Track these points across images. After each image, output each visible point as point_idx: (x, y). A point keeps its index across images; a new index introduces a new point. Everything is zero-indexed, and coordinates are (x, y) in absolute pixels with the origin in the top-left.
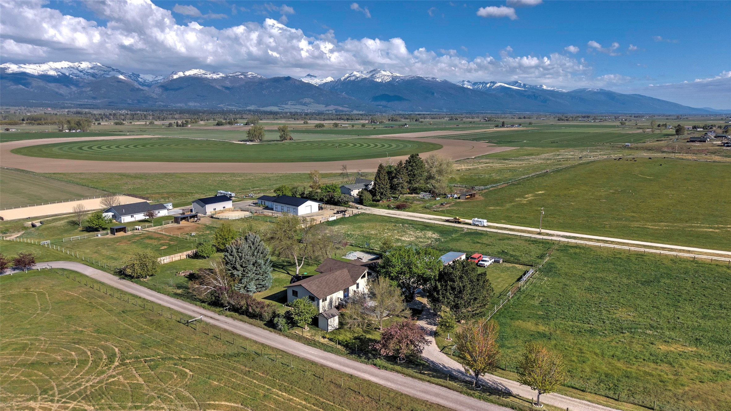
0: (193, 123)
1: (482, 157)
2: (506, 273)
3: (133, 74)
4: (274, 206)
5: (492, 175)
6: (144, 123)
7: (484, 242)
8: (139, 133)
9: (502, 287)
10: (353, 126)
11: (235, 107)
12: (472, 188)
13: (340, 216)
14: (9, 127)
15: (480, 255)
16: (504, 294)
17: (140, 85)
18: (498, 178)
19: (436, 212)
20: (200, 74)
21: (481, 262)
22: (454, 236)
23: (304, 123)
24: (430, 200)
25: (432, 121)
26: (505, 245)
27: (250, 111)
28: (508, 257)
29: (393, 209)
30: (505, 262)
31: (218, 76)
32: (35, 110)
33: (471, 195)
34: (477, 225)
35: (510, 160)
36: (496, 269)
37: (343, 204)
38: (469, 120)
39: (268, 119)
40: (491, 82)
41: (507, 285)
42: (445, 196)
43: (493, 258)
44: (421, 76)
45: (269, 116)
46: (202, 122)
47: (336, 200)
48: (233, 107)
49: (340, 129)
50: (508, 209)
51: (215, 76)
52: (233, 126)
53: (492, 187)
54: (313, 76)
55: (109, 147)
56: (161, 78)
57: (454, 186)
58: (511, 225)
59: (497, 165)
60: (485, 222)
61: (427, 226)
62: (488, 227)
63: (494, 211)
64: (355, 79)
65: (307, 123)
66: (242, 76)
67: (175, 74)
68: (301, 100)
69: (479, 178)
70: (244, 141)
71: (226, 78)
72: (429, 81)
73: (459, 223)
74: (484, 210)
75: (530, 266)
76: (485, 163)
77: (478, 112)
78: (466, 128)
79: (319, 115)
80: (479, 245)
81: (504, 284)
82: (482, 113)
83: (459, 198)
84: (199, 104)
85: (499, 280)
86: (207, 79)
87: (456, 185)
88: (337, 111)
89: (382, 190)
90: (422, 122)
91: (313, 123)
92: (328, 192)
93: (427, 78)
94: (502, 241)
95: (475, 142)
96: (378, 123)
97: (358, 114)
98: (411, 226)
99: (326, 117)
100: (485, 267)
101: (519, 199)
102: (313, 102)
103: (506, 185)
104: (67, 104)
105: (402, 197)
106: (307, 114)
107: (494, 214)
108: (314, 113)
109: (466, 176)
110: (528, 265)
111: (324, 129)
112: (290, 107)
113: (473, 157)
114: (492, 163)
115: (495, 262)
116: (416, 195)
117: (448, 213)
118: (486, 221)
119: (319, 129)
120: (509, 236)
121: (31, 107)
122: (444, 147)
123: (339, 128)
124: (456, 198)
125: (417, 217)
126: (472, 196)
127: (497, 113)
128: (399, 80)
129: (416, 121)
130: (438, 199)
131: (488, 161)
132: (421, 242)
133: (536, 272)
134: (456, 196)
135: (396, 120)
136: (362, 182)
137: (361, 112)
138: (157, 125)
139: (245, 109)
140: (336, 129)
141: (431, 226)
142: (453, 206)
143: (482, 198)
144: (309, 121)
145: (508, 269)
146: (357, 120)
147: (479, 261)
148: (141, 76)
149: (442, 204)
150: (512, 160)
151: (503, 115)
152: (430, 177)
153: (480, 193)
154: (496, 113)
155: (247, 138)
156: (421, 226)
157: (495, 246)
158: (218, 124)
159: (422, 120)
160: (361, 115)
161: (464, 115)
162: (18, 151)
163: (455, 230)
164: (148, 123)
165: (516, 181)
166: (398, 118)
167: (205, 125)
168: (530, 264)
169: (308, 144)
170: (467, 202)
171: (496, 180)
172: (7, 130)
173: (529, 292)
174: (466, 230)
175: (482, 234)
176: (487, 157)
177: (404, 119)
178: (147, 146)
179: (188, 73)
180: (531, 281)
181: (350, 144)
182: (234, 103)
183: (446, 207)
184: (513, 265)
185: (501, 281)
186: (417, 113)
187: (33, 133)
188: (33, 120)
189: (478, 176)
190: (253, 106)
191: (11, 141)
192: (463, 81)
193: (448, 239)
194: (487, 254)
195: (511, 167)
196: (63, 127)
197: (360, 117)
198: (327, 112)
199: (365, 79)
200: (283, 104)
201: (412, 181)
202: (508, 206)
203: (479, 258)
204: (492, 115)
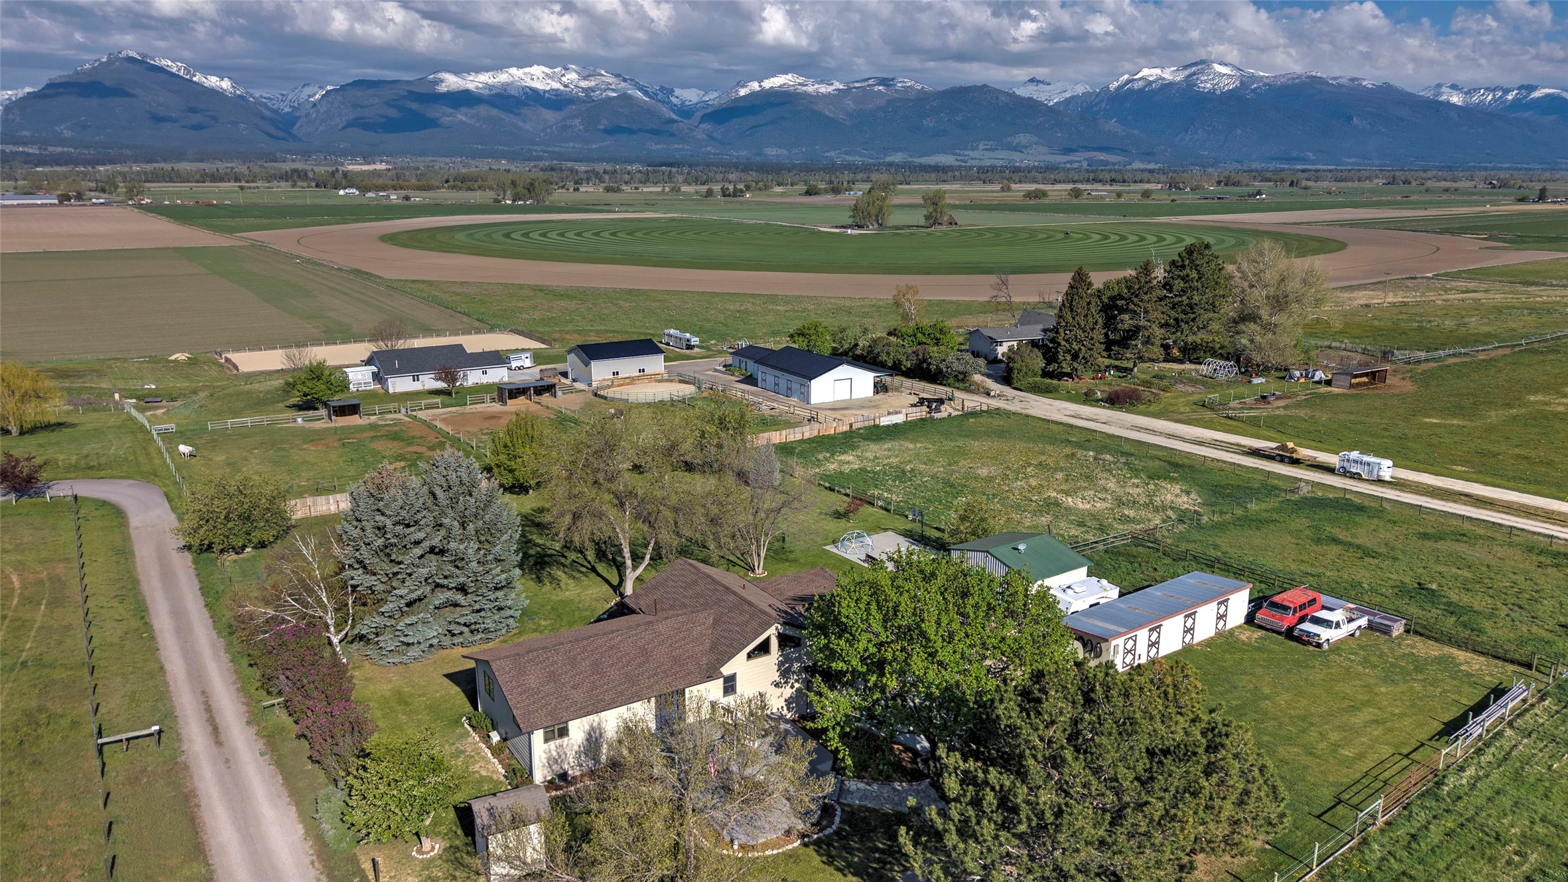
0: (760, 189)
1: (1458, 275)
2: (1403, 687)
3: (662, 88)
4: (760, 373)
5: (1466, 320)
6: (659, 189)
7: (1358, 541)
8: (639, 209)
9: (1361, 756)
10: (1119, 195)
11: (861, 156)
12: (1385, 353)
13: (922, 412)
14: (410, 193)
15: (1311, 594)
16: (1355, 801)
17: (673, 111)
18: (1487, 329)
19: (1231, 423)
20: (793, 86)
21: (1307, 626)
22: (1253, 506)
23: (1003, 190)
24: (1229, 383)
25: (1334, 187)
26: (1438, 560)
27: (890, 164)
28: (1435, 612)
29: (1096, 402)
30: (1416, 632)
31: (830, 89)
32: (477, 164)
33: (1373, 375)
34: (1356, 477)
35: (1544, 285)
36: (1365, 662)
37: (951, 380)
38: (1444, 184)
39: (926, 181)
40: (1520, 88)
41: (1386, 751)
42: (1284, 372)
43: (1364, 613)
44: (1319, 74)
45: (927, 176)
46: (779, 189)
47: (933, 368)
48: (857, 158)
49: (1085, 202)
50: (1490, 429)
51: (824, 89)
52: (838, 197)
53: (1454, 355)
54: (1042, 82)
55: (562, 235)
56: (716, 95)
57: (1330, 347)
58: (1486, 484)
59: (1497, 296)
60: (1386, 468)
61: (1176, 466)
62: (1396, 484)
63: (1438, 431)
64: (1145, 87)
65: (1009, 189)
66: (881, 88)
67: (743, 86)
68: (1009, 139)
69: (1421, 329)
70: (843, 227)
71: (845, 93)
72: (1340, 86)
73: (1295, 462)
74: (1402, 424)
75: (1521, 664)
76: (1463, 292)
77: (1475, 167)
78: (1431, 203)
79: (1047, 172)
80: (1335, 550)
81: (1375, 740)
82: (1486, 169)
83: (1328, 383)
84: (785, 152)
85: (1357, 719)
86: (806, 95)
87: (1334, 344)
88: (1091, 162)
89: (1075, 346)
90: (1306, 188)
91: (1020, 188)
92: (920, 344)
93: (1335, 79)
94: (1429, 544)
95: (1448, 237)
96: (1188, 189)
97: (1142, 171)
98: (1123, 460)
99: (1059, 177)
100: (1319, 645)
101: (1540, 397)
102: (1036, 144)
103: (1507, 351)
104: (536, 151)
105: (1142, 371)
106: (1016, 170)
107: (1435, 440)
108: (1034, 167)
109: (1380, 320)
110: (1512, 662)
111: (1045, 201)
112: (981, 156)
113: (1430, 275)
114: (1486, 291)
115: (1371, 626)
116: (1193, 366)
117: (1270, 427)
118: (1390, 463)
119: (1032, 202)
120: (1467, 526)
121: (473, 158)
122: (1351, 249)
123: (1083, 200)
124: (1319, 382)
125: (1161, 434)
126: (1375, 377)
127: (1530, 169)
128: (1259, 87)
129: (1291, 184)
130: (1257, 381)
131: (1472, 285)
132: (1126, 520)
133: (1542, 699)
134: (1319, 375)
135: (1236, 184)
136: (1036, 322)
137: (1152, 166)
138: (684, 194)
139: (882, 161)
140: (1075, 201)
141: (1191, 467)
142: (1298, 405)
143: (1409, 387)
144: (1013, 186)
145: (1419, 666)
146: (1136, 182)
147: (1302, 620)
148: (678, 92)
149: (1264, 397)
150: (1552, 285)
151: (1547, 175)
152: (1247, 317)
153: (1411, 371)
154: (1526, 169)
155: (850, 221)
156: (1157, 463)
157: (1395, 559)
158: (808, 193)
159: (1310, 183)
160: (1151, 171)
161: (1429, 174)
162: (392, 239)
163: (1268, 487)
164: (667, 189)
165: (1546, 341)
166: (1244, 178)
167: (783, 194)
168: (1522, 654)
169: (988, 235)
170: (1353, 396)
171: (1478, 334)
172: (407, 198)
173: (1479, 809)
174: (1305, 490)
175: (1360, 509)
176: (1472, 275)
177: (1262, 181)
178: (637, 234)
179: (768, 84)
180: (1507, 746)
181: (1093, 235)
182: (859, 149)
183: (1277, 408)
184: (1447, 650)
185: (1367, 724)
186: (1299, 167)
187: (448, 205)
188: (463, 182)
189: (1421, 322)
190: (900, 154)
191: (398, 218)
192: (1439, 86)
193: (1228, 516)
194: (1344, 591)
195: (1538, 303)
196: (504, 195)
197: (1146, 175)
198: (1068, 166)
199: (1171, 84)
200: (965, 148)
201: (1183, 325)
202: (1494, 416)
203: (1303, 607)
204: (1514, 172)
